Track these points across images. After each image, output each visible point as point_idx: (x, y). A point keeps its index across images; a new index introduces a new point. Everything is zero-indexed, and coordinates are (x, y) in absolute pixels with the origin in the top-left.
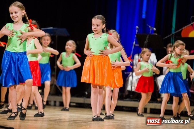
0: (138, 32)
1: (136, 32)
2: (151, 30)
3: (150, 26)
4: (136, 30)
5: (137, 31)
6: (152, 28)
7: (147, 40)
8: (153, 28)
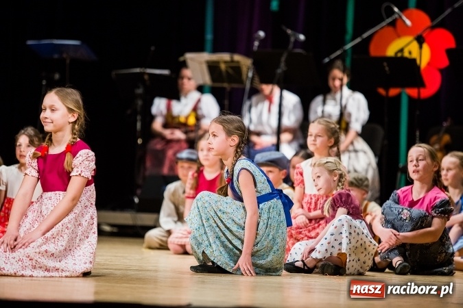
2: (292, 39)
5: (257, 44)
7: (283, 65)
8: (297, 35)
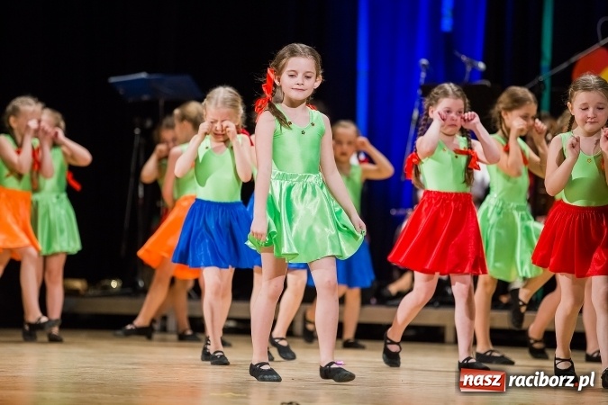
0: (426, 79)
1: (419, 77)
2: (469, 69)
3: (464, 58)
4: (420, 71)
5: (423, 75)
6: (472, 64)
8: (475, 62)
